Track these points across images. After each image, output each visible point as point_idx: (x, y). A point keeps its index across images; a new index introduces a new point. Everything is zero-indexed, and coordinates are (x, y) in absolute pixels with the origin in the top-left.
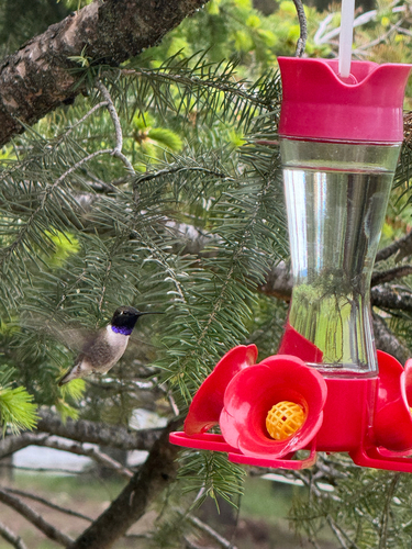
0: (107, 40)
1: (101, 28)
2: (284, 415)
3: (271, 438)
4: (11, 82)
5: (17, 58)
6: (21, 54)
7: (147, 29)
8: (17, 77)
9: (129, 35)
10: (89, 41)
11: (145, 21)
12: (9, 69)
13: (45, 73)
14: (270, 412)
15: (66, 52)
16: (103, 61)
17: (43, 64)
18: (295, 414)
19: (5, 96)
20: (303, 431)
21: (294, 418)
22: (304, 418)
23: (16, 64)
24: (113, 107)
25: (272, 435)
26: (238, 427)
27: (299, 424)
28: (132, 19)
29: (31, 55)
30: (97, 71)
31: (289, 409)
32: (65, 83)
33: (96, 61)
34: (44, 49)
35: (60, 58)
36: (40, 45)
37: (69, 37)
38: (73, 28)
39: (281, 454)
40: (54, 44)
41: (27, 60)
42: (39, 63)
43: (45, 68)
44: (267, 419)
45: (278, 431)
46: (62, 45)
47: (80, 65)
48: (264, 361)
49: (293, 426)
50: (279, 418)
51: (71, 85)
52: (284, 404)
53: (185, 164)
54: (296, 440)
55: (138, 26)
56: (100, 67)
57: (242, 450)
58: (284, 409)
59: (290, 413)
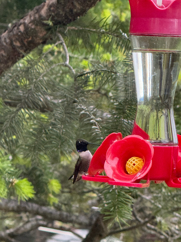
0: (61, 13)
1: (58, 8)
2: (134, 163)
3: (128, 174)
4: (17, 34)
5: (20, 23)
6: (22, 21)
7: (79, 8)
8: (20, 32)
9: (71, 11)
10: (53, 14)
11: (79, 4)
12: (16, 28)
13: (33, 29)
14: (128, 162)
15: (42, 19)
16: (59, 23)
17: (32, 25)
18: (139, 162)
19: (15, 41)
20: (143, 169)
21: (139, 164)
22: (143, 164)
23: (20, 25)
24: (64, 44)
25: (129, 173)
26: (113, 168)
27: (141, 167)
28: (72, 3)
29: (26, 21)
30: (57, 27)
31: (136, 160)
32: (42, 33)
33: (56, 23)
34: (32, 18)
35: (39, 22)
36: (30, 17)
37: (44, 12)
38: (45, 8)
39: (133, 181)
40: (37, 16)
41: (24, 24)
42: (30, 25)
43: (33, 27)
44: (126, 165)
45: (132, 171)
46: (40, 16)
47: (48, 25)
48: (124, 138)
49: (138, 168)
50: (132, 165)
51: (45, 35)
52: (134, 158)
53: (99, 68)
54: (140, 174)
55: (75, 6)
56: (58, 26)
57: (115, 179)
58: (134, 160)
59: (137, 162)
